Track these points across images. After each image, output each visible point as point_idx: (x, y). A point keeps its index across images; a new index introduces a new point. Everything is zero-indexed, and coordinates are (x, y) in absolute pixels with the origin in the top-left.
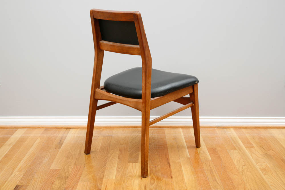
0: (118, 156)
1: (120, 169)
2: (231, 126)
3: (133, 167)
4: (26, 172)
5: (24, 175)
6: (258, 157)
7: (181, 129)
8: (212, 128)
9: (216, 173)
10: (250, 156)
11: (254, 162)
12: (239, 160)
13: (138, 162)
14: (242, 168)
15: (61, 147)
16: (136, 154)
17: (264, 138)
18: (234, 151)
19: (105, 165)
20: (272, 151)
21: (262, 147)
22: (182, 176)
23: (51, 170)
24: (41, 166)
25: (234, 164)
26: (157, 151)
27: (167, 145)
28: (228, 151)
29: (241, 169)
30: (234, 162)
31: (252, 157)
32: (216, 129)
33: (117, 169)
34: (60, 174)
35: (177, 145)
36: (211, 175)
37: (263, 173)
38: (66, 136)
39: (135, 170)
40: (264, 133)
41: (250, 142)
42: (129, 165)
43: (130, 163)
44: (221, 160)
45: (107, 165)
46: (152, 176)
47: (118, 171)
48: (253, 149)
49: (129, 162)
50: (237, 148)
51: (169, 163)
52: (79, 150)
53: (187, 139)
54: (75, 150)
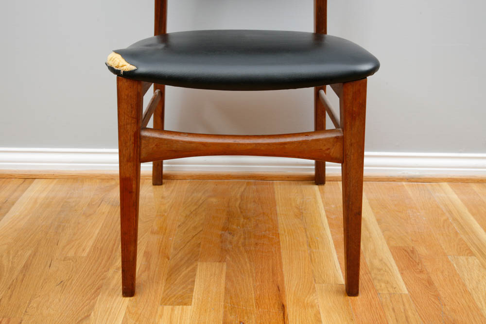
2: (444, 177)
8: (394, 181)
26: (249, 258)
27: (278, 235)
32: (404, 183)
52: (28, 254)
53: (334, 216)
54: (19, 253)
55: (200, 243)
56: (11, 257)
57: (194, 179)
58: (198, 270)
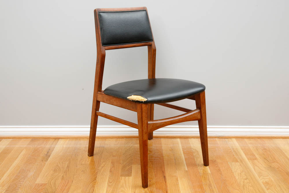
0: (109, 169)
1: (111, 183)
2: (233, 136)
3: (125, 181)
4: (9, 187)
5: (7, 191)
6: (261, 170)
7: (179, 139)
8: (212, 138)
9: (215, 187)
10: (253, 170)
11: (256, 175)
12: (241, 174)
13: (131, 176)
14: (244, 182)
15: (48, 159)
16: (130, 167)
17: (268, 149)
18: (235, 163)
19: (96, 180)
20: (277, 164)
21: (265, 159)
22: (179, 191)
23: (37, 184)
24: (26, 180)
25: (235, 178)
26: (152, 164)
27: (163, 157)
28: (229, 163)
29: (242, 183)
30: (235, 175)
31: (255, 170)
32: (217, 139)
33: (108, 183)
34: (46, 190)
35: (174, 157)
36: (210, 189)
37: (265, 187)
38: (54, 147)
39: (128, 184)
40: (268, 144)
41: (253, 154)
42: (121, 179)
43: (122, 177)
44: (221, 174)
45: (97, 179)
46: (146, 191)
47: (109, 186)
48: (255, 161)
49: (122, 176)
50: (239, 160)
51: (165, 177)
52: (67, 163)
53: (185, 151)
54: (64, 163)
58: (133, 167)
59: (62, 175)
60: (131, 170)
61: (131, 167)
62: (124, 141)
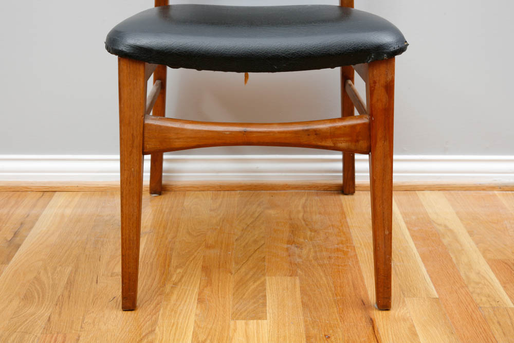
0: (196, 290)
3: (247, 337)
8: (484, 190)
13: (266, 319)
19: (153, 331)
26: (324, 272)
42: (235, 330)
43: (238, 322)
45: (157, 329)
49: (236, 316)
52: (68, 270)
53: (416, 229)
54: (58, 270)
55: (264, 258)
56: (50, 274)
57: (244, 190)
58: (268, 284)
59: (47, 315)
60: (265, 296)
61: (263, 284)
62: (236, 197)
